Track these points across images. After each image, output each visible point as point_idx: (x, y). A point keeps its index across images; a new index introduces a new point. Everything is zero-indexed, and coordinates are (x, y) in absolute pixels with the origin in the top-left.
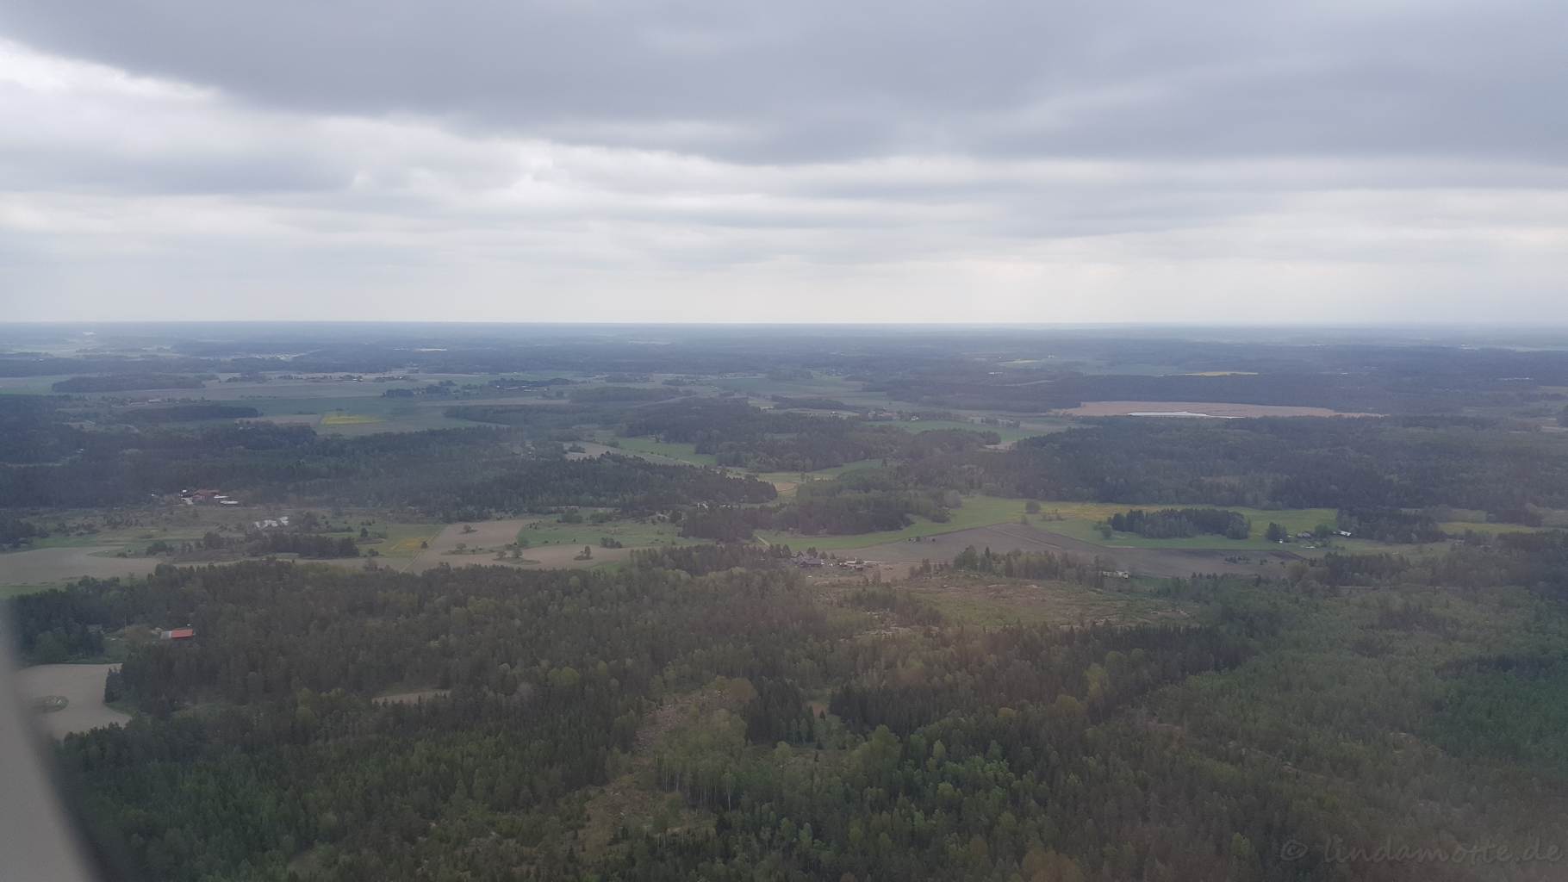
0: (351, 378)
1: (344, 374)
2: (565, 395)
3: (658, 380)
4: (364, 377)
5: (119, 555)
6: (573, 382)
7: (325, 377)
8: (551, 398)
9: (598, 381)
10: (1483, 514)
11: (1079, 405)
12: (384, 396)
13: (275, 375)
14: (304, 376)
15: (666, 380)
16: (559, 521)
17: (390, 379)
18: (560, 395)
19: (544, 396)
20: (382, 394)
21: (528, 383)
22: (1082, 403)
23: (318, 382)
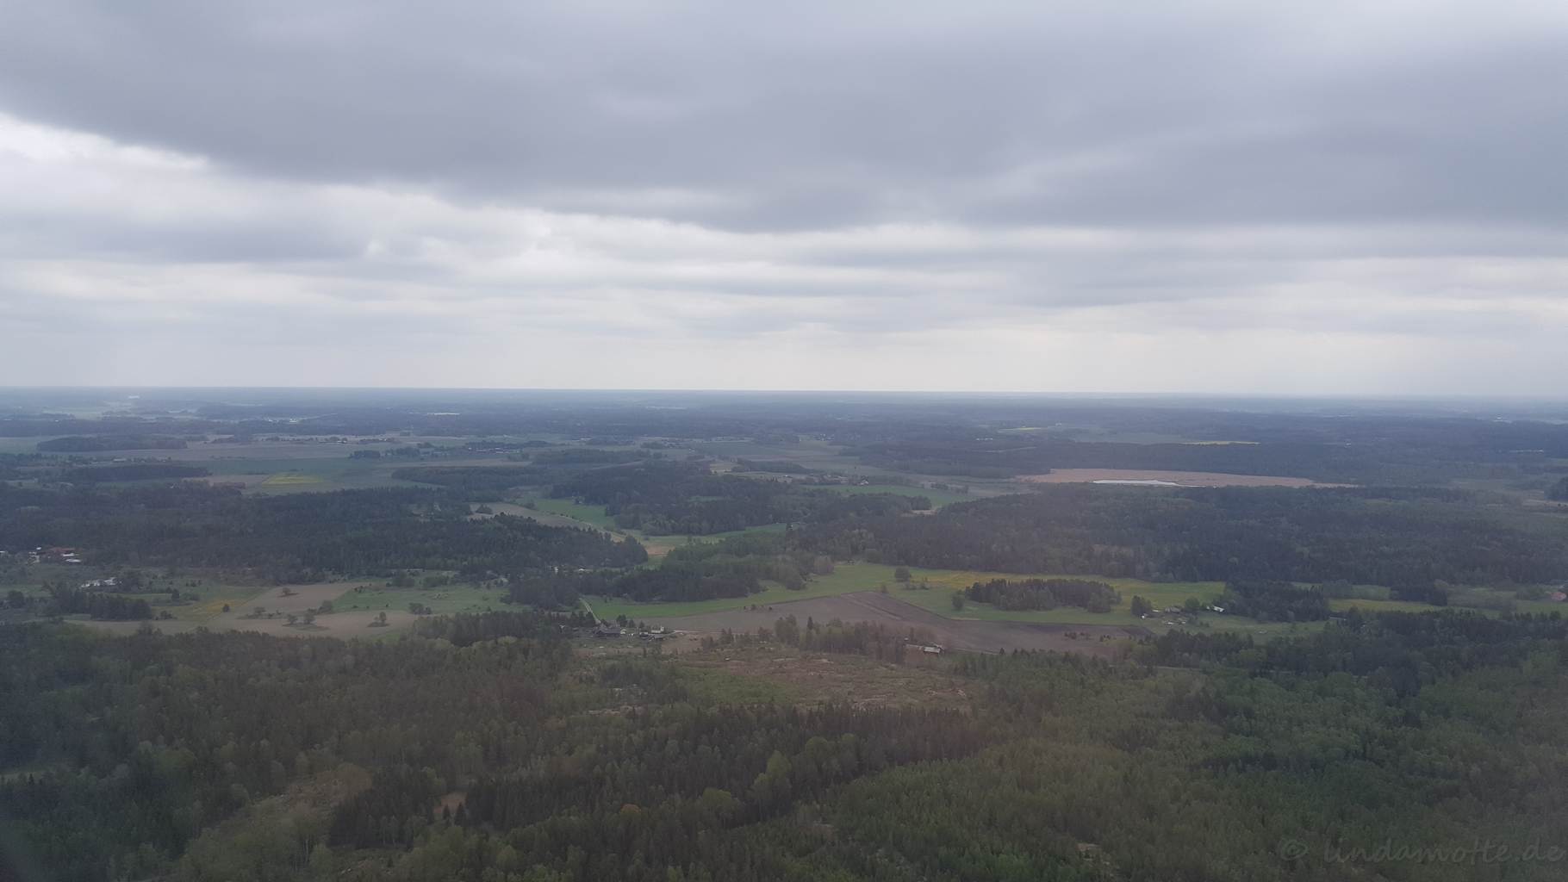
1: (332, 436)
2: (530, 457)
3: (638, 444)
4: (348, 439)
6: (551, 445)
7: (311, 439)
8: (515, 460)
9: (577, 444)
10: (1385, 591)
11: (1048, 472)
12: (351, 457)
13: (265, 437)
14: (293, 438)
15: (645, 444)
16: (388, 585)
17: (374, 441)
18: (525, 457)
19: (510, 458)
20: (349, 455)
22: (1052, 470)
23: (302, 443)
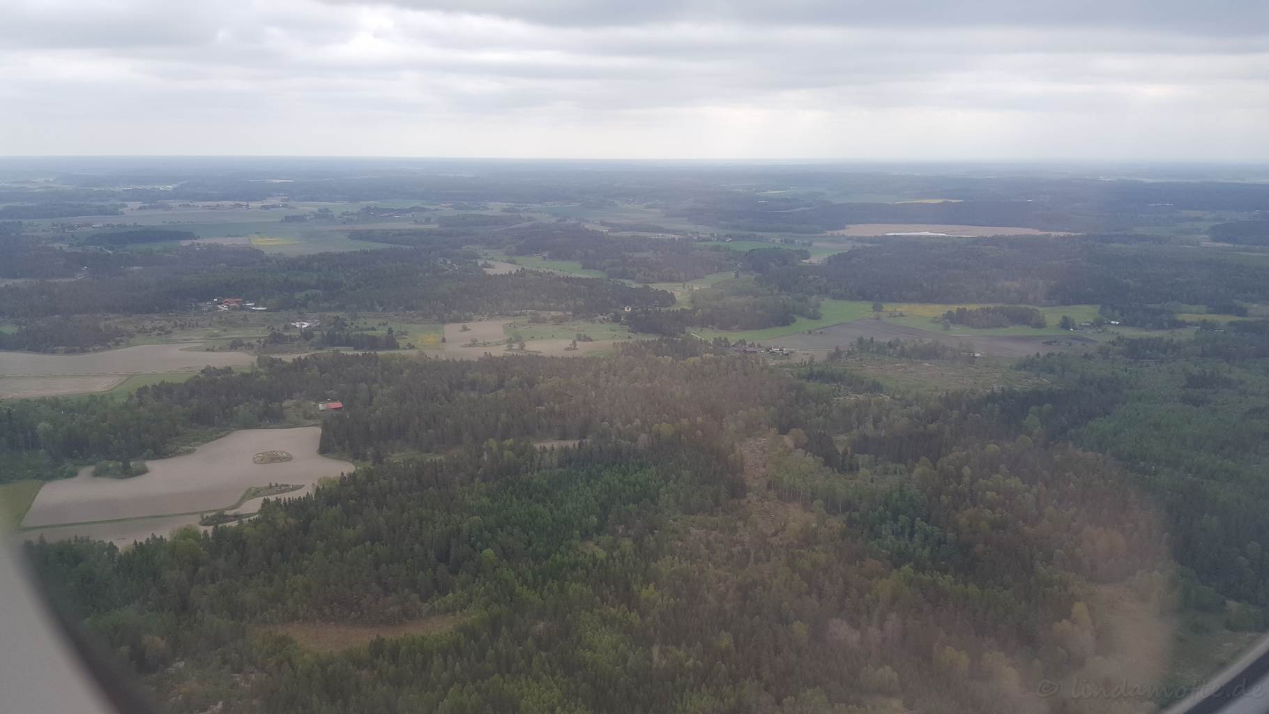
0: (241, 206)
1: (232, 203)
2: (432, 220)
3: (495, 208)
4: (249, 205)
5: (208, 350)
6: (429, 210)
7: (218, 205)
8: (421, 223)
9: (447, 210)
10: (1203, 308)
11: (844, 228)
13: (175, 203)
14: (201, 204)
15: (502, 208)
16: (529, 322)
18: (428, 221)
19: (415, 221)
20: (280, 219)
21: (394, 210)
22: (847, 226)
23: (215, 209)
